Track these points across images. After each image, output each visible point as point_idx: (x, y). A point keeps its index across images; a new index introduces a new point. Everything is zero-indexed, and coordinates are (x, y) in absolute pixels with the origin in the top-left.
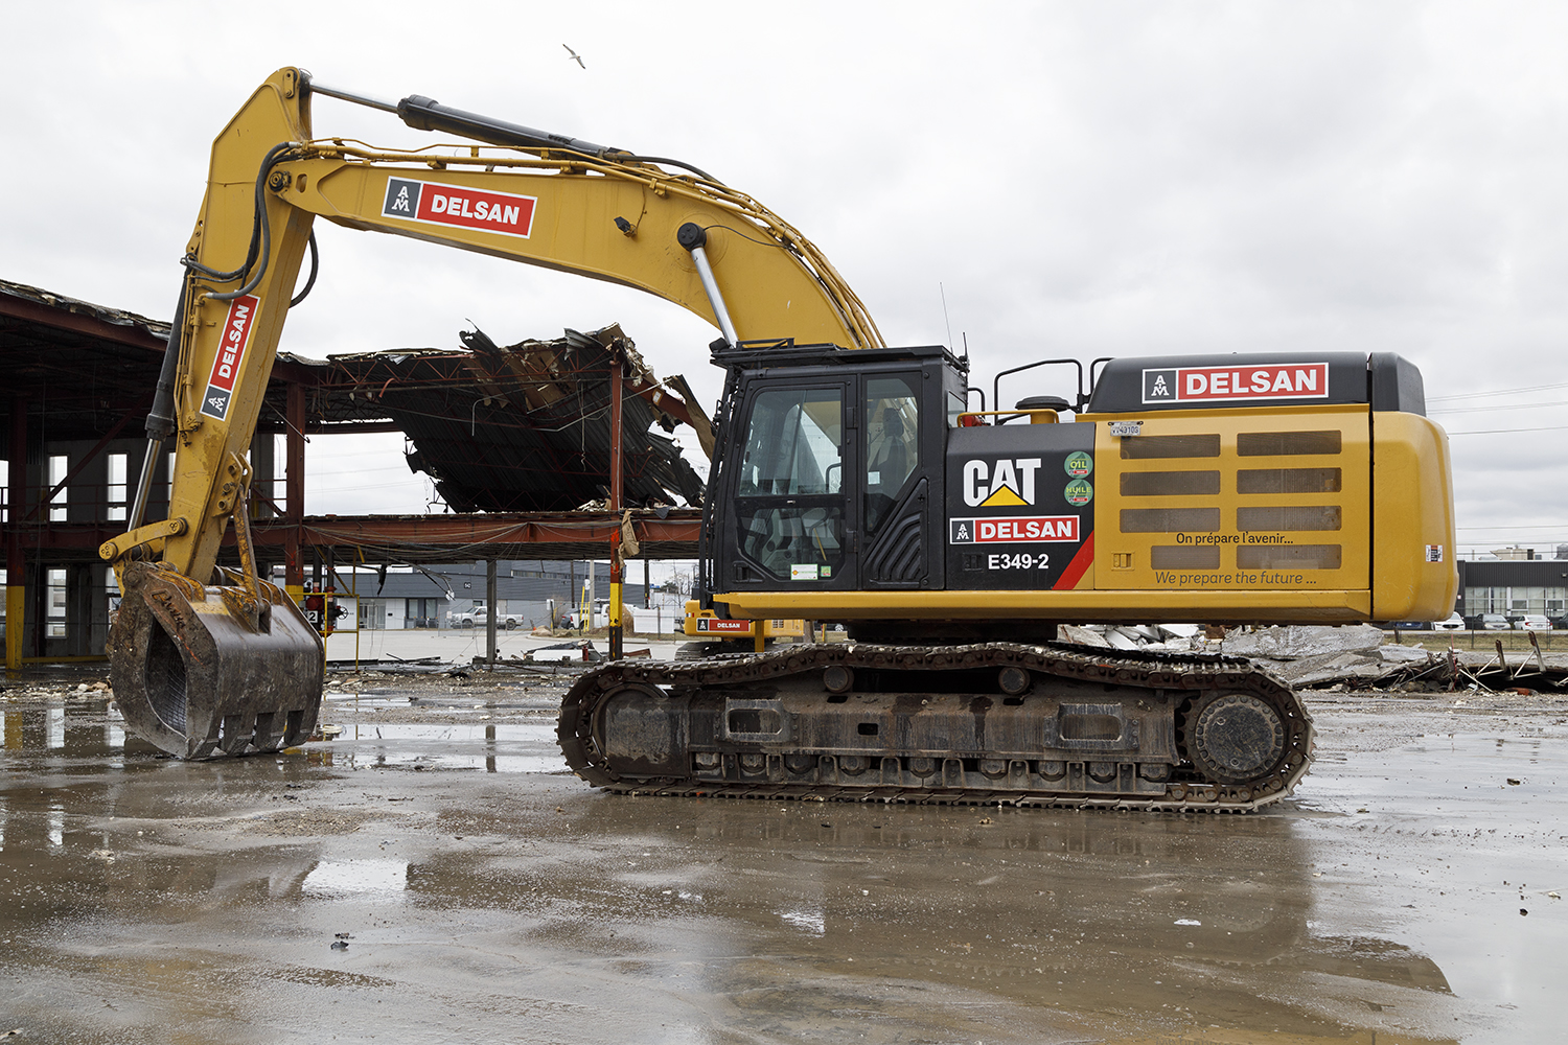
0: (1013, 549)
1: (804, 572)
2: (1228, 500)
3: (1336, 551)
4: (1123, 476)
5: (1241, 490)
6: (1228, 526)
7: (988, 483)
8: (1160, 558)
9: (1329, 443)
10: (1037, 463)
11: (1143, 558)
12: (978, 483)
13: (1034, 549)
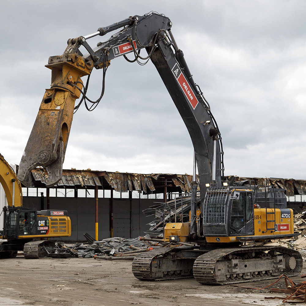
0: (43, 230)
1: (25, 233)
2: (58, 225)
3: (66, 230)
4: (51, 223)
6: (59, 228)
7: (41, 223)
8: (54, 231)
10: (44, 221)
12: (40, 223)
13: (44, 230)
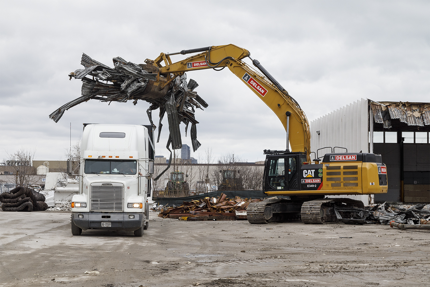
0: (311, 184)
1: (279, 188)
2: (342, 176)
3: (357, 184)
4: (327, 172)
5: (344, 175)
6: (342, 180)
7: (307, 174)
8: (333, 185)
9: (356, 167)
10: (314, 170)
11: (330, 185)
12: (305, 174)
13: (314, 184)
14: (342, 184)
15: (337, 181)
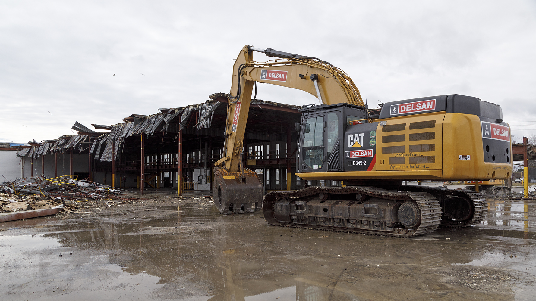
0: (358, 159)
1: (316, 167)
2: (407, 143)
3: (434, 157)
4: (383, 137)
5: (410, 140)
6: (407, 151)
7: (353, 141)
8: (391, 161)
9: (432, 124)
10: (363, 134)
11: (387, 162)
12: (351, 141)
13: (362, 159)
14: (407, 159)
15: (399, 154)
